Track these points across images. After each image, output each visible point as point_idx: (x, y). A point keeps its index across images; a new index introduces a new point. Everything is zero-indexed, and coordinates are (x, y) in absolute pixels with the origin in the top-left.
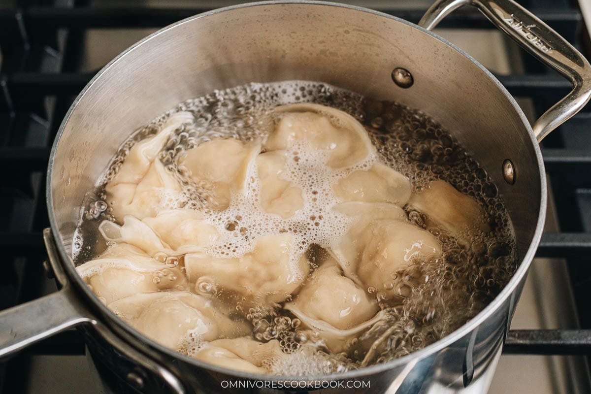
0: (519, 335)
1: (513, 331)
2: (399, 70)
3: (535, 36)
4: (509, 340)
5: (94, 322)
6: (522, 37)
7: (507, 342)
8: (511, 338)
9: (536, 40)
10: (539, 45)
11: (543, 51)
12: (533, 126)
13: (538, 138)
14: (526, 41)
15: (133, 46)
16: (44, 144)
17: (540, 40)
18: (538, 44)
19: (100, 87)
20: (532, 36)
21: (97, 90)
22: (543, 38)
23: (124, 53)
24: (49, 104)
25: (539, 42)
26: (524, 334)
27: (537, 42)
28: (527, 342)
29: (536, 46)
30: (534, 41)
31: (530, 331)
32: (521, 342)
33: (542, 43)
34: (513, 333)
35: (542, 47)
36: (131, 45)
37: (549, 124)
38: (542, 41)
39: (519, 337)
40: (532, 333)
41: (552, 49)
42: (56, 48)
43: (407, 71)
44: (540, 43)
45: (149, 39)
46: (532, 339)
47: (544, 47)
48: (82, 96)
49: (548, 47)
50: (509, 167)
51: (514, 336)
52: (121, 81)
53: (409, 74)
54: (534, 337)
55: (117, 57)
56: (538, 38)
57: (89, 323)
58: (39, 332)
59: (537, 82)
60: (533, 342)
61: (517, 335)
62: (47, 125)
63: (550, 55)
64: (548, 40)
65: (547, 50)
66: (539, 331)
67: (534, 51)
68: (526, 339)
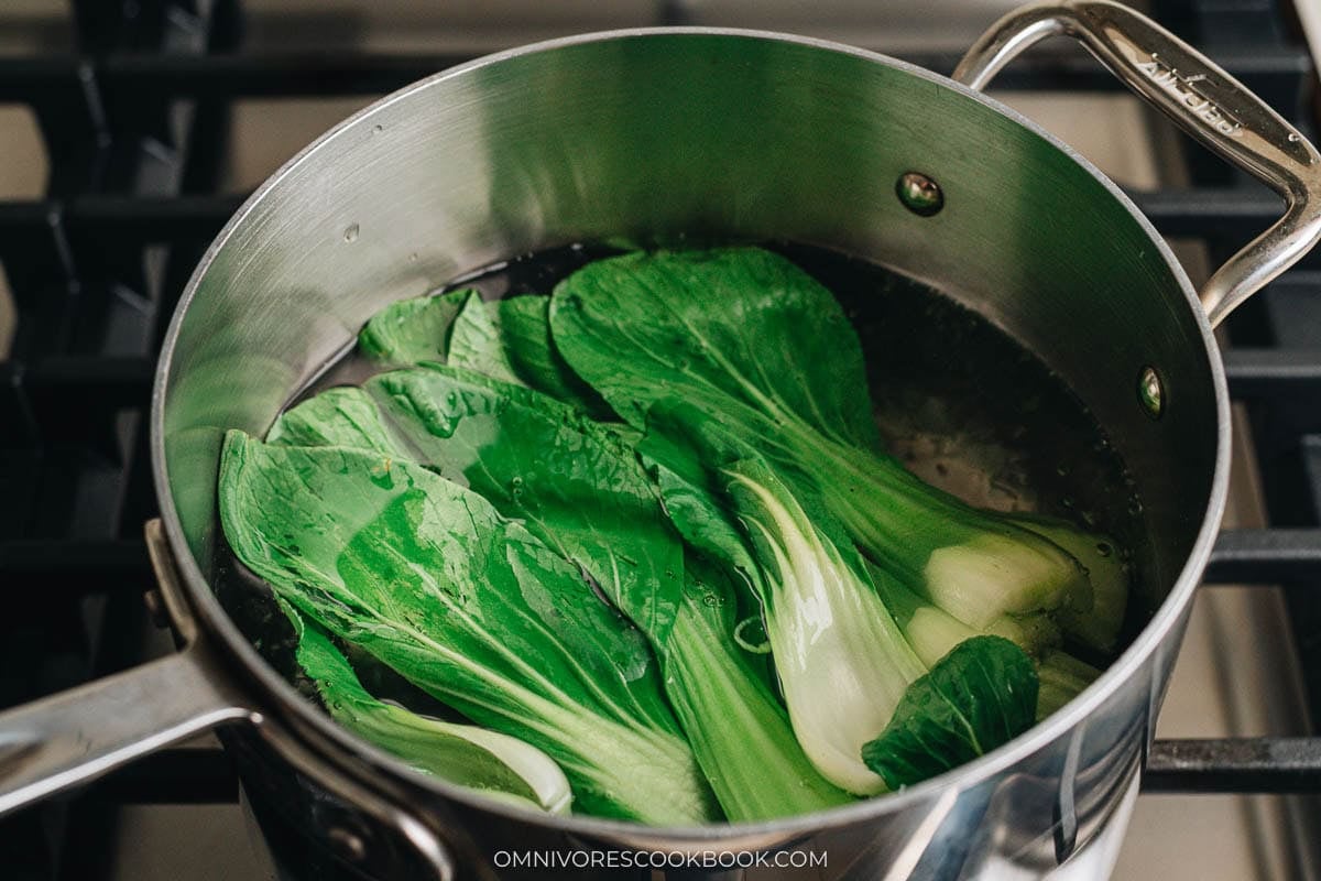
0: (1180, 750)
1: (1166, 742)
2: (912, 176)
3: (1203, 99)
4: (1155, 762)
5: (257, 718)
6: (1175, 101)
7: (1151, 766)
8: (1161, 757)
9: (1205, 109)
10: (1213, 118)
11: (1222, 131)
12: (1201, 291)
13: (1212, 317)
14: (1185, 109)
15: (336, 128)
16: (143, 350)
17: (1214, 108)
18: (1211, 116)
19: (264, 218)
20: (1197, 99)
21: (260, 223)
22: (1220, 102)
23: (317, 142)
24: (154, 262)
25: (1212, 113)
26: (1190, 747)
27: (1207, 112)
28: (1198, 764)
29: (1207, 121)
30: (1202, 109)
31: (1203, 741)
32: (1184, 765)
33: (1219, 115)
34: (1167, 747)
35: (1219, 123)
36: (332, 127)
37: (1235, 286)
38: (1218, 109)
39: (1180, 755)
40: (1207, 746)
41: (1240, 126)
42: (167, 140)
43: (930, 180)
44: (1215, 115)
45: (371, 113)
46: (1208, 757)
47: (1223, 122)
48: (226, 235)
49: (1233, 123)
50: (1151, 382)
51: (1169, 753)
52: (311, 205)
53: (934, 187)
54: (1213, 753)
55: (302, 153)
56: (1211, 104)
57: (246, 721)
58: (139, 737)
59: (1217, 204)
60: (1209, 765)
61: (1175, 751)
62: (149, 310)
63: (1237, 140)
64: (1231, 109)
65: (1230, 129)
66: (1224, 741)
67: (1201, 130)
68: (1195, 759)
